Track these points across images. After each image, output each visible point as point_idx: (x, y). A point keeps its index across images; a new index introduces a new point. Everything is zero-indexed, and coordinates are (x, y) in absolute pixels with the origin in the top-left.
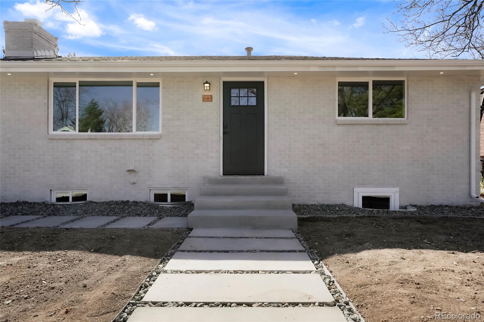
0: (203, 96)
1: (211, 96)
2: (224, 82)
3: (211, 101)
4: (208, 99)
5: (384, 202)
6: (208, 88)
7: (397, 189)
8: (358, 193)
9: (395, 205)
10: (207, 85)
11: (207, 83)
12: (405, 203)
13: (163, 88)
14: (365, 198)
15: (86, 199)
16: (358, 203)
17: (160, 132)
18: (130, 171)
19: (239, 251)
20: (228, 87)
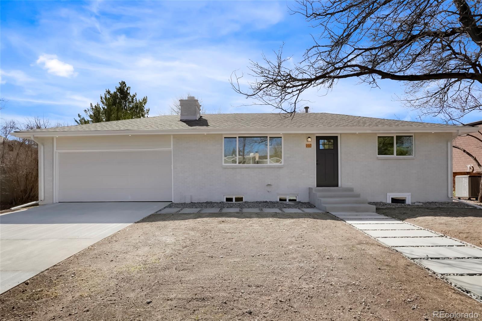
0: (307, 144)
1: (311, 144)
2: (317, 137)
3: (311, 147)
4: (309, 146)
5: (403, 201)
6: (310, 141)
7: (410, 194)
8: (389, 196)
9: (408, 202)
10: (309, 139)
11: (309, 138)
12: (414, 201)
13: (284, 140)
14: (393, 199)
15: (242, 201)
16: (389, 201)
17: (282, 164)
18: (269, 185)
19: (366, 219)
20: (318, 138)
